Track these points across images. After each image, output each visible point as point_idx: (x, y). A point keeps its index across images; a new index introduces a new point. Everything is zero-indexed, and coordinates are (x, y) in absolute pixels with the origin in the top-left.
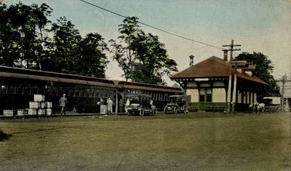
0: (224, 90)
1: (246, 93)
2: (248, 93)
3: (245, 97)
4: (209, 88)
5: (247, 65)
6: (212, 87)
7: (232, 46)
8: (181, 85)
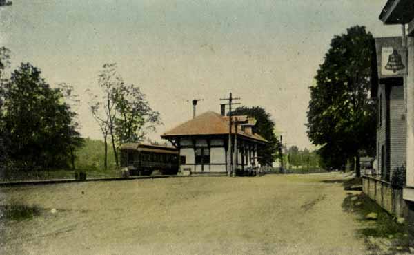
0: (223, 150)
1: (246, 152)
2: (248, 152)
3: (245, 157)
4: (206, 148)
5: (247, 121)
6: (209, 147)
7: (231, 99)
8: (174, 144)
